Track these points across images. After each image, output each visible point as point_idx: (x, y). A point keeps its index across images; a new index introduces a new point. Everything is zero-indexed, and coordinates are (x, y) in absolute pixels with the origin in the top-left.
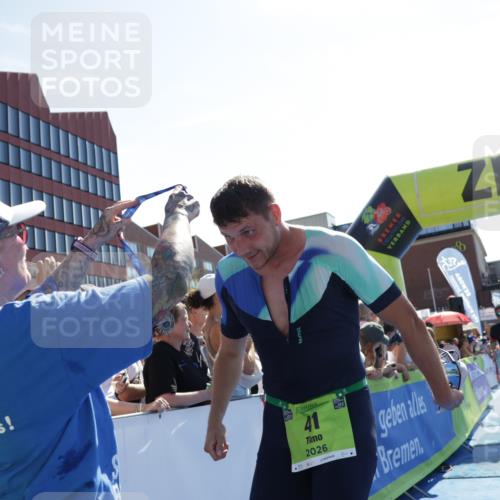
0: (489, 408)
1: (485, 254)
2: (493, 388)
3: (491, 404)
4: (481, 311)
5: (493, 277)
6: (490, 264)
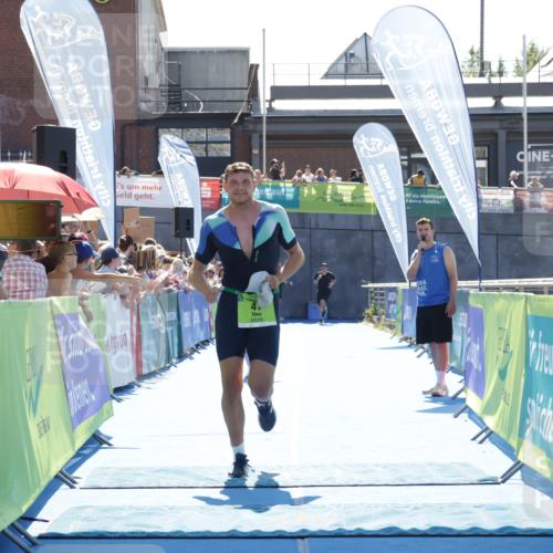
0: (97, 441)
1: (162, 26)
2: (119, 390)
3: (105, 430)
4: (122, 180)
5: (174, 92)
6: (173, 54)
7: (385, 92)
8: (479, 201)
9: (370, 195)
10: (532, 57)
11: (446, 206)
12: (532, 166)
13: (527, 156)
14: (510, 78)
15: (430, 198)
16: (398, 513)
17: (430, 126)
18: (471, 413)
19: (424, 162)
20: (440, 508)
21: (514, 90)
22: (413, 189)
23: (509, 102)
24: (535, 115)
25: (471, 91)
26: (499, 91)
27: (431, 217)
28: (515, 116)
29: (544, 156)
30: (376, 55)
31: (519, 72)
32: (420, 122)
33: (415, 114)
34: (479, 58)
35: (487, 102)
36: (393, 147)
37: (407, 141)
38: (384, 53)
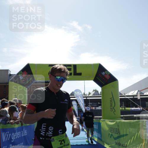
7: (75, 97)
8: (85, 108)
9: (74, 108)
10: (90, 94)
11: (81, 109)
12: (90, 105)
13: (90, 104)
14: (88, 96)
15: (80, 108)
16: (77, 143)
17: (80, 101)
18: (85, 131)
19: (79, 104)
20: (82, 142)
21: (88, 97)
22: (78, 107)
23: (88, 98)
24: (90, 99)
25: (84, 97)
26: (87, 97)
27: (80, 110)
28: (88, 99)
29: (91, 104)
30: (74, 94)
31: (89, 95)
32: (79, 101)
33: (78, 100)
34: (84, 93)
35: (85, 98)
36: (76, 103)
37: (77, 102)
38: (75, 94)
